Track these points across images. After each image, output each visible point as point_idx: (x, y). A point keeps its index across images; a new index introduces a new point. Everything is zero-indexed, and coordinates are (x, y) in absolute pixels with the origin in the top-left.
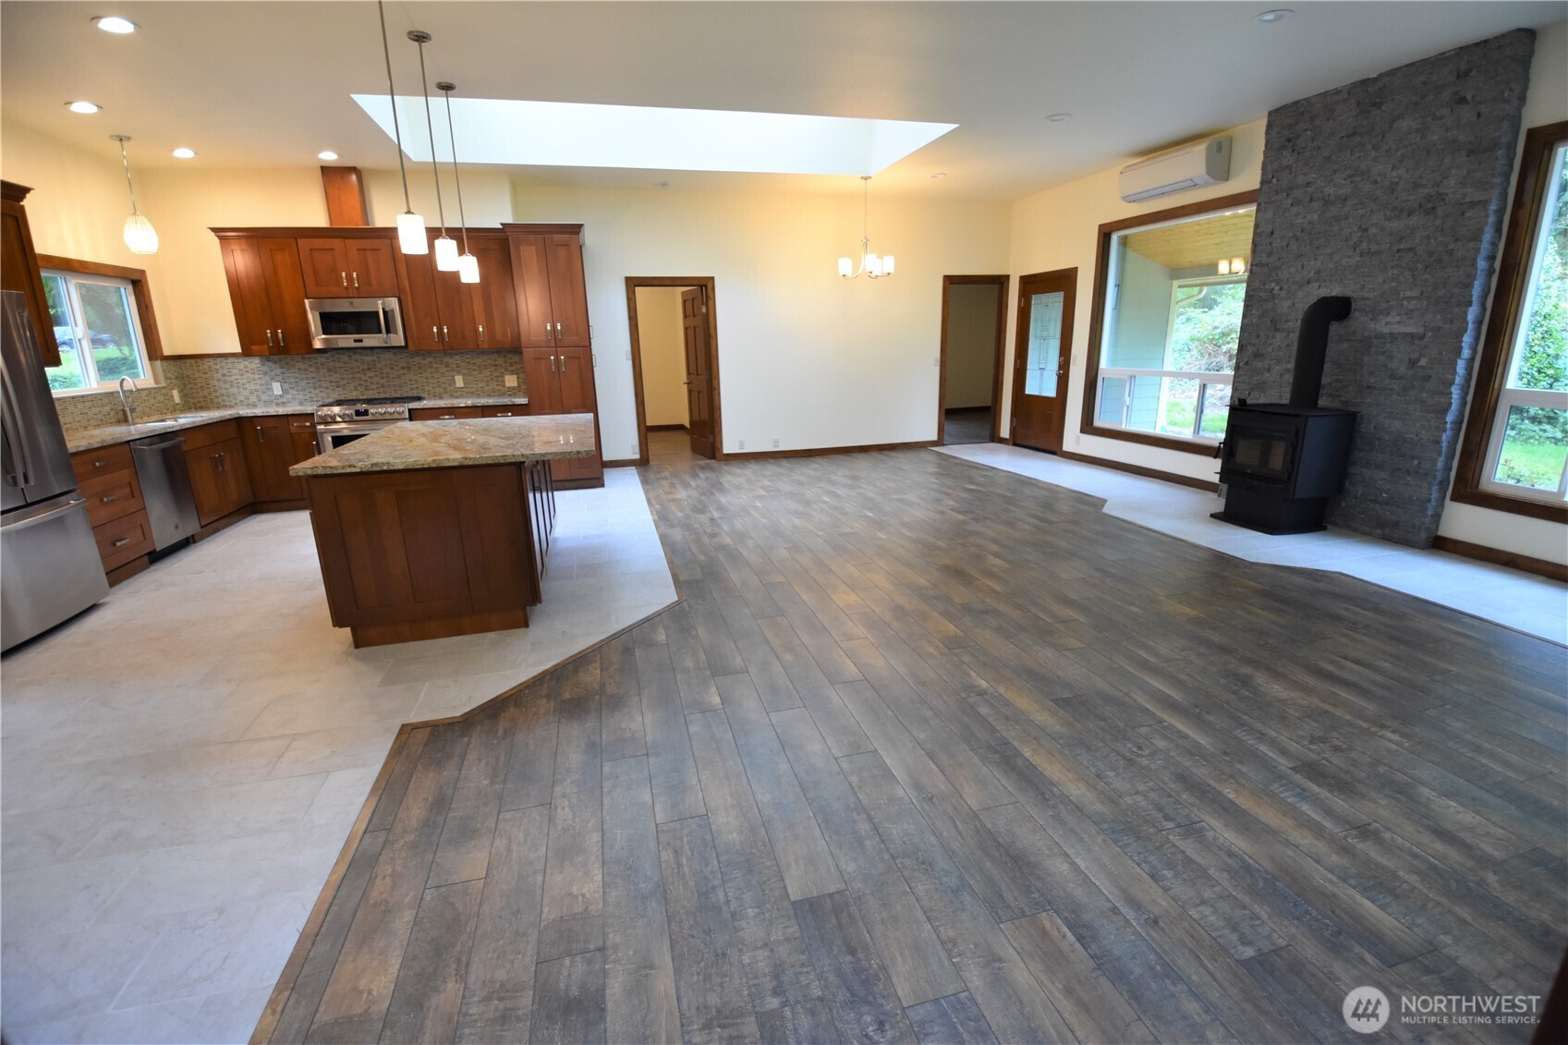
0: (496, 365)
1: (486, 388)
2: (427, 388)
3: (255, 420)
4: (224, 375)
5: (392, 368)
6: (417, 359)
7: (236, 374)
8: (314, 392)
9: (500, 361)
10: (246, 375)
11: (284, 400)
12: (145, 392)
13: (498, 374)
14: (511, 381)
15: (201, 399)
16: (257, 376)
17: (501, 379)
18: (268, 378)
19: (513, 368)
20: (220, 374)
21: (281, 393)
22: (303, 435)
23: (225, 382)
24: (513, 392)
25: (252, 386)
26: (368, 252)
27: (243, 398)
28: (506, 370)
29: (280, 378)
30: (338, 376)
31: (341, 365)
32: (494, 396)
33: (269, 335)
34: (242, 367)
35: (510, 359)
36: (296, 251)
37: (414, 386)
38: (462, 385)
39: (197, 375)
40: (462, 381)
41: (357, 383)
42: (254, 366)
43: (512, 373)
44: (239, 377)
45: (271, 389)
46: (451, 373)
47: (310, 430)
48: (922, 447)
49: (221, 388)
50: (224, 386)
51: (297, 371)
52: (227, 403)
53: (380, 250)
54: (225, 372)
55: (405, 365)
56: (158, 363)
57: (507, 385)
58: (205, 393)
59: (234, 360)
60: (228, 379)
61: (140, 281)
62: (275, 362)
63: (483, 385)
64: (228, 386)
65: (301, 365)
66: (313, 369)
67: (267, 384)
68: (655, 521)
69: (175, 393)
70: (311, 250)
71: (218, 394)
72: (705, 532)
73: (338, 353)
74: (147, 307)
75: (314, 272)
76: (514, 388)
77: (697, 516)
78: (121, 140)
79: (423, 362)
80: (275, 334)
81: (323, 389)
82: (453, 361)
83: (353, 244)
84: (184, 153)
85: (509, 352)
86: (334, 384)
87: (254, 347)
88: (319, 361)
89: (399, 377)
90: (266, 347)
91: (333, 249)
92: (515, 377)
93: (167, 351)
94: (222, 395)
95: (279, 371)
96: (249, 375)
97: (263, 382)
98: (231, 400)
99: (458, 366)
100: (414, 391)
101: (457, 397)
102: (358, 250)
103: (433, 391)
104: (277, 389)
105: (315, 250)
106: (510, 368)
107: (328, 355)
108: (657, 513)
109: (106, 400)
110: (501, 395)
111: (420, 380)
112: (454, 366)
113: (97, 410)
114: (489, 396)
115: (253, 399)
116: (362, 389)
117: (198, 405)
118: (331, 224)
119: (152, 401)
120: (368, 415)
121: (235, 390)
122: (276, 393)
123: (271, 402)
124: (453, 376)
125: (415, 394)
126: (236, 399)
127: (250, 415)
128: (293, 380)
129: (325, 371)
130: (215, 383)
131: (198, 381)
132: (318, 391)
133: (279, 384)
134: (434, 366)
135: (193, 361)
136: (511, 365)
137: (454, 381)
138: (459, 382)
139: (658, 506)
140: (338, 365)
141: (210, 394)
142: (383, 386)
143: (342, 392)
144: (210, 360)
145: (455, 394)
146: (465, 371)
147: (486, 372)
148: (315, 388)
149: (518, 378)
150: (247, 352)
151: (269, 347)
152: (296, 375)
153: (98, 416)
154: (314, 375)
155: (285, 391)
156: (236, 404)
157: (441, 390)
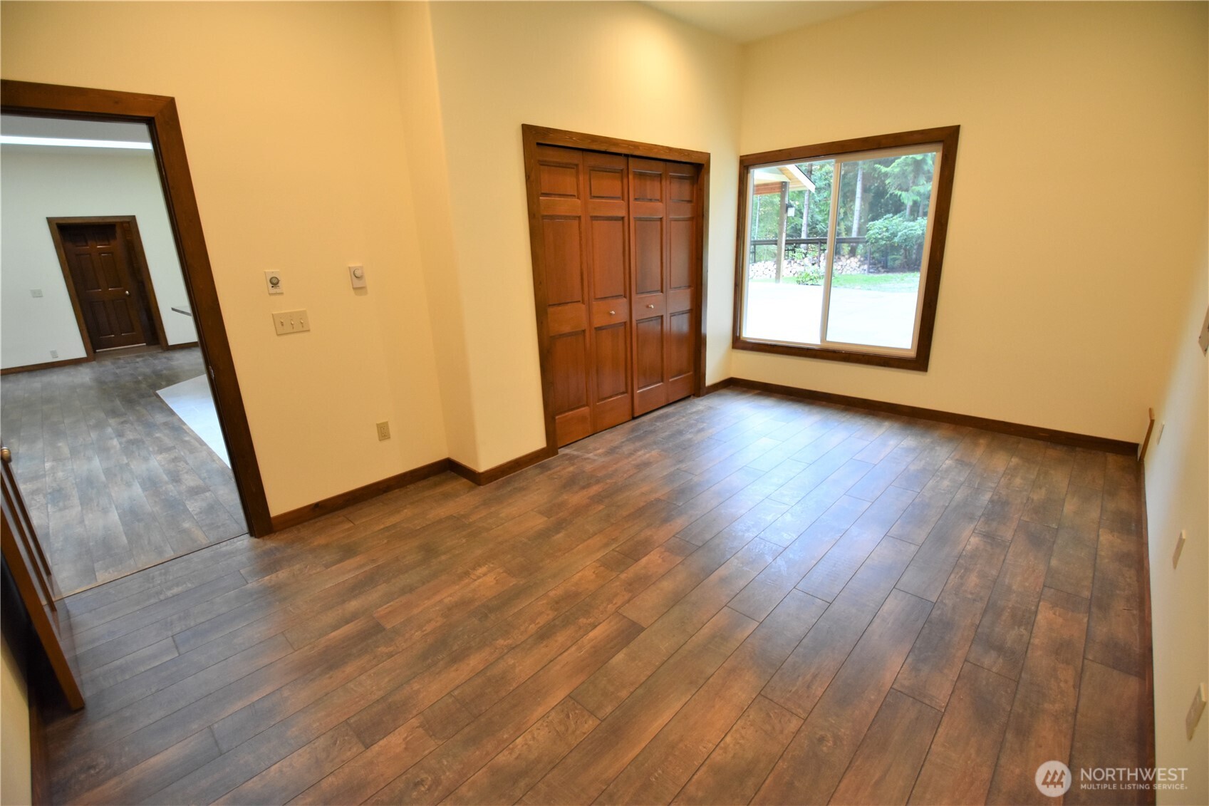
68: (185, 424)
72: (132, 424)
77: (138, 437)
108: (186, 432)
139: (187, 439)
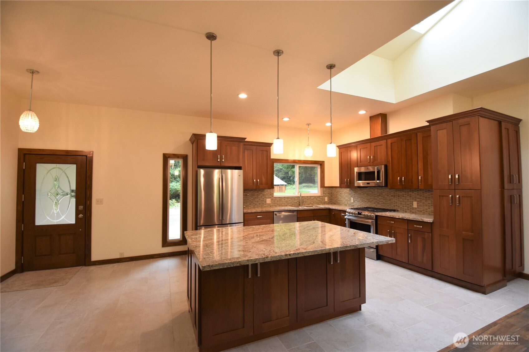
1: (428, 210)
2: (400, 206)
3: (333, 210)
5: (388, 196)
6: (398, 192)
10: (346, 194)
12: (313, 197)
15: (334, 201)
16: (348, 195)
18: (350, 196)
20: (340, 193)
21: (353, 202)
23: (341, 196)
25: (346, 198)
26: (378, 147)
27: (344, 202)
29: (353, 196)
30: (369, 197)
31: (371, 193)
33: (346, 181)
34: (345, 191)
37: (395, 204)
38: (416, 207)
39: (335, 193)
41: (375, 201)
42: (348, 191)
44: (344, 195)
45: (350, 200)
46: (412, 200)
49: (339, 198)
51: (358, 194)
52: (340, 203)
55: (393, 195)
56: (323, 188)
58: (335, 199)
59: (337, 189)
61: (322, 164)
62: (353, 191)
63: (427, 208)
65: (360, 192)
66: (363, 194)
67: (350, 198)
69: (326, 198)
70: (361, 149)
74: (322, 172)
78: (309, 125)
81: (365, 202)
82: (413, 194)
86: (368, 200)
88: (364, 191)
89: (390, 200)
90: (345, 185)
94: (339, 200)
95: (353, 194)
99: (415, 197)
100: (395, 207)
103: (403, 208)
104: (352, 200)
107: (367, 189)
109: (297, 199)
111: (398, 202)
113: (292, 201)
115: (346, 203)
116: (377, 203)
117: (333, 203)
118: (369, 138)
119: (315, 200)
121: (342, 199)
124: (413, 202)
125: (395, 208)
126: (342, 202)
127: (332, 208)
128: (357, 197)
129: (366, 195)
130: (338, 196)
131: (335, 195)
132: (363, 203)
133: (353, 198)
134: (405, 196)
137: (413, 204)
138: (415, 205)
142: (384, 203)
145: (413, 211)
146: (419, 200)
147: (429, 201)
148: (362, 201)
150: (341, 186)
152: (358, 195)
153: (292, 203)
154: (362, 196)
157: (407, 208)
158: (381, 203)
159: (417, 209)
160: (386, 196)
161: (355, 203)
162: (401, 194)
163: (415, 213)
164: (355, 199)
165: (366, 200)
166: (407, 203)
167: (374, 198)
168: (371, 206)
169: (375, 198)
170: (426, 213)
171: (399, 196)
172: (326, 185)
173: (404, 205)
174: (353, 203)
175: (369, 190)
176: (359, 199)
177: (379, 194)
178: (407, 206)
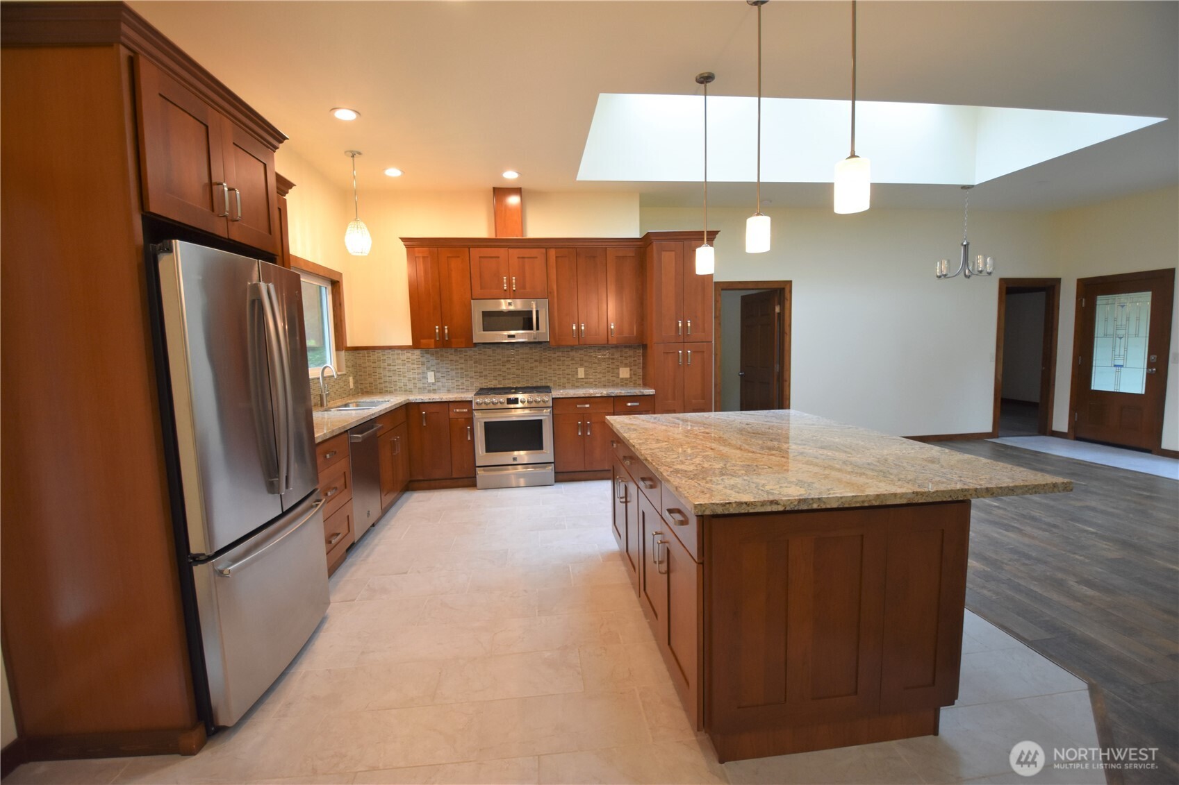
0: (613, 359)
1: (603, 379)
2: (554, 379)
3: (421, 405)
4: (389, 365)
5: (527, 361)
6: (548, 354)
7: (399, 364)
8: (461, 380)
9: (617, 355)
10: (407, 365)
11: (436, 387)
13: (614, 367)
14: (624, 373)
15: (368, 385)
16: (416, 366)
17: (616, 371)
18: (425, 368)
19: (627, 362)
20: (386, 364)
21: (433, 381)
22: (460, 419)
23: (389, 370)
24: (624, 382)
25: (411, 375)
26: (526, 260)
27: (402, 385)
28: (621, 363)
29: (434, 368)
30: (482, 367)
32: (609, 387)
33: (437, 331)
34: (406, 358)
35: (626, 353)
36: (468, 258)
37: (543, 377)
38: (583, 377)
39: (367, 364)
40: (583, 373)
42: (415, 357)
43: (626, 365)
44: (401, 367)
45: (426, 378)
46: (575, 366)
47: (466, 416)
48: (978, 439)
49: (385, 376)
50: (387, 373)
51: (449, 362)
52: (389, 389)
53: (536, 257)
54: (390, 362)
55: (538, 358)
56: (343, 353)
57: (621, 376)
58: (371, 380)
59: (400, 352)
60: (392, 368)
61: (338, 282)
62: (433, 355)
63: (601, 376)
64: (391, 374)
65: (454, 358)
66: (462, 361)
67: (423, 373)
69: (351, 379)
70: (480, 257)
71: (382, 381)
73: (485, 348)
74: (340, 305)
75: (480, 276)
76: (626, 379)
78: (353, 156)
79: (553, 356)
80: (442, 330)
81: (469, 379)
82: (578, 356)
83: (515, 253)
84: (393, 172)
85: (626, 347)
86: (478, 374)
87: (423, 341)
88: (468, 354)
89: (532, 369)
90: (433, 340)
91: (498, 257)
92: (628, 369)
93: (349, 344)
94: (385, 382)
95: (434, 362)
96: (410, 365)
97: (420, 371)
98: (392, 386)
99: (581, 360)
100: (543, 381)
101: (578, 387)
102: (518, 258)
103: (558, 381)
104: (431, 377)
105: (482, 257)
106: (625, 362)
110: (615, 385)
111: (549, 371)
112: (579, 359)
114: (605, 386)
115: (410, 386)
116: (500, 378)
117: (365, 390)
118: (496, 236)
120: (517, 403)
121: (396, 378)
122: (429, 381)
123: (425, 388)
124: (577, 368)
125: (543, 383)
126: (395, 385)
127: (418, 401)
128: (445, 370)
129: (472, 362)
130: (382, 371)
131: (368, 369)
132: (464, 380)
133: (433, 373)
134: (562, 359)
135: (366, 352)
136: (626, 358)
137: (577, 373)
138: (581, 373)
140: (483, 357)
141: (375, 380)
142: (518, 376)
143: (483, 381)
144: (380, 351)
145: (576, 384)
146: (587, 364)
147: (604, 365)
148: (462, 377)
149: (630, 370)
150: (416, 345)
151: (436, 341)
152: (449, 366)
154: (463, 366)
155: (437, 380)
156: (396, 390)
157: (565, 380)
158: (511, 376)
159: (584, 380)
160: (522, 363)
161: (440, 384)
162: (555, 356)
163: (582, 386)
164: (439, 375)
165: (472, 374)
166: (566, 372)
167: (492, 367)
168: (486, 385)
169: (497, 367)
170: (599, 384)
171: (550, 360)
172: (351, 342)
173: (561, 376)
174: (433, 384)
175: (480, 352)
176: (453, 373)
177: (506, 359)
178: (567, 376)
